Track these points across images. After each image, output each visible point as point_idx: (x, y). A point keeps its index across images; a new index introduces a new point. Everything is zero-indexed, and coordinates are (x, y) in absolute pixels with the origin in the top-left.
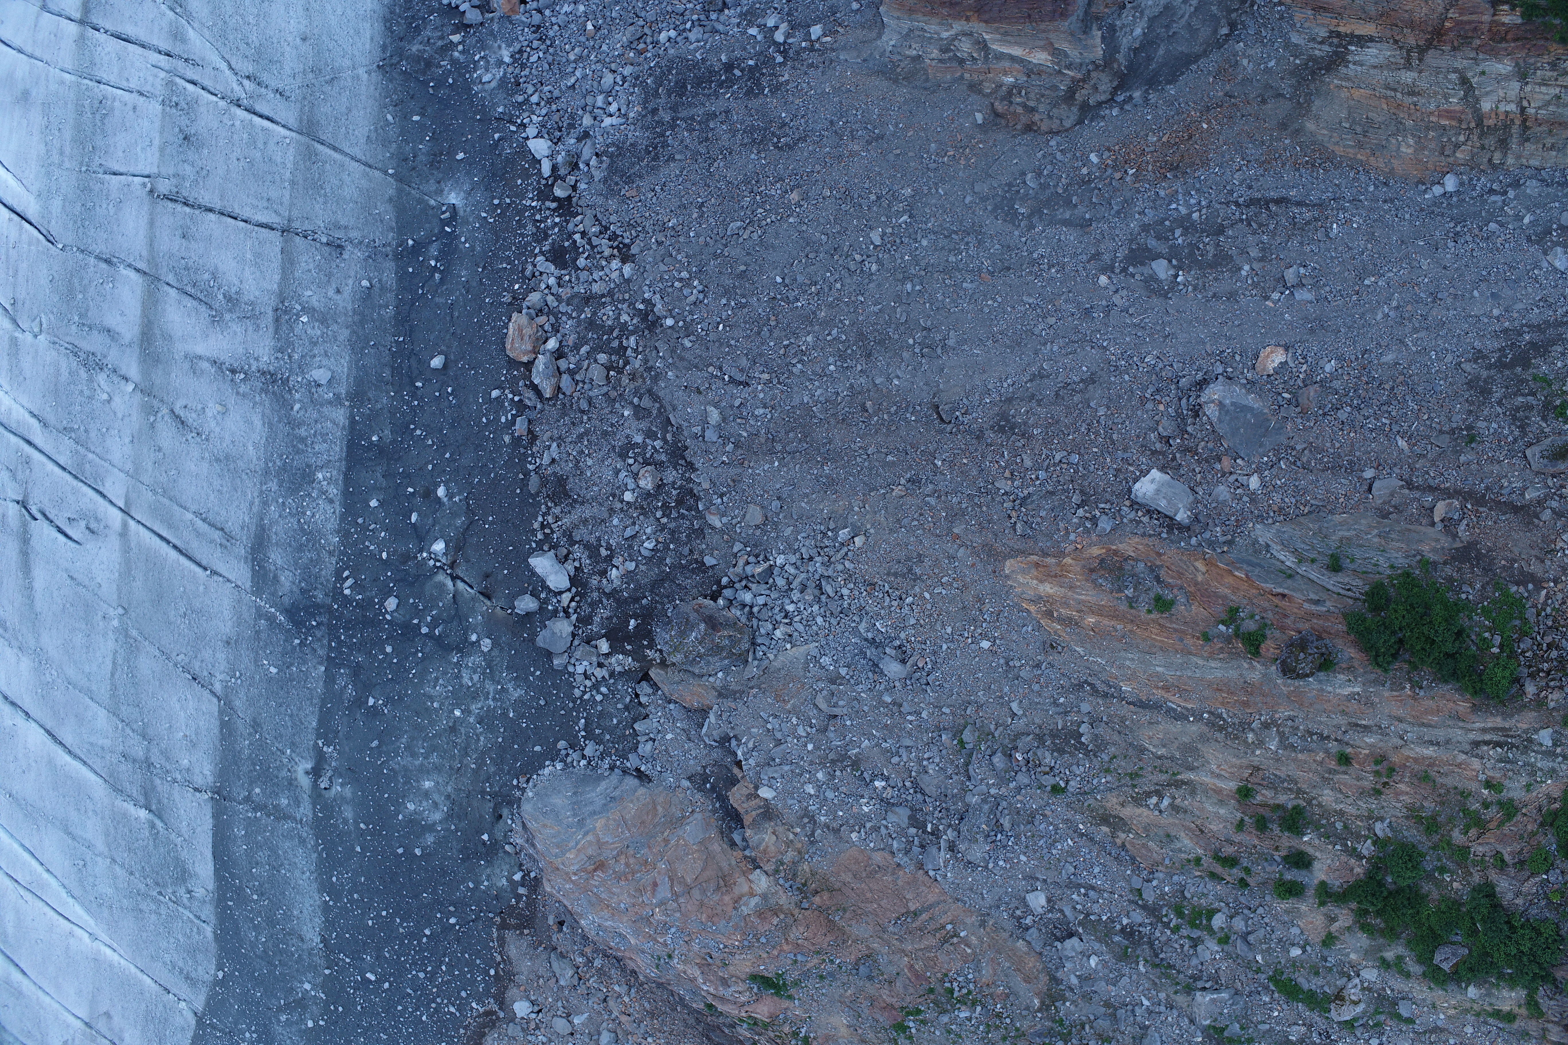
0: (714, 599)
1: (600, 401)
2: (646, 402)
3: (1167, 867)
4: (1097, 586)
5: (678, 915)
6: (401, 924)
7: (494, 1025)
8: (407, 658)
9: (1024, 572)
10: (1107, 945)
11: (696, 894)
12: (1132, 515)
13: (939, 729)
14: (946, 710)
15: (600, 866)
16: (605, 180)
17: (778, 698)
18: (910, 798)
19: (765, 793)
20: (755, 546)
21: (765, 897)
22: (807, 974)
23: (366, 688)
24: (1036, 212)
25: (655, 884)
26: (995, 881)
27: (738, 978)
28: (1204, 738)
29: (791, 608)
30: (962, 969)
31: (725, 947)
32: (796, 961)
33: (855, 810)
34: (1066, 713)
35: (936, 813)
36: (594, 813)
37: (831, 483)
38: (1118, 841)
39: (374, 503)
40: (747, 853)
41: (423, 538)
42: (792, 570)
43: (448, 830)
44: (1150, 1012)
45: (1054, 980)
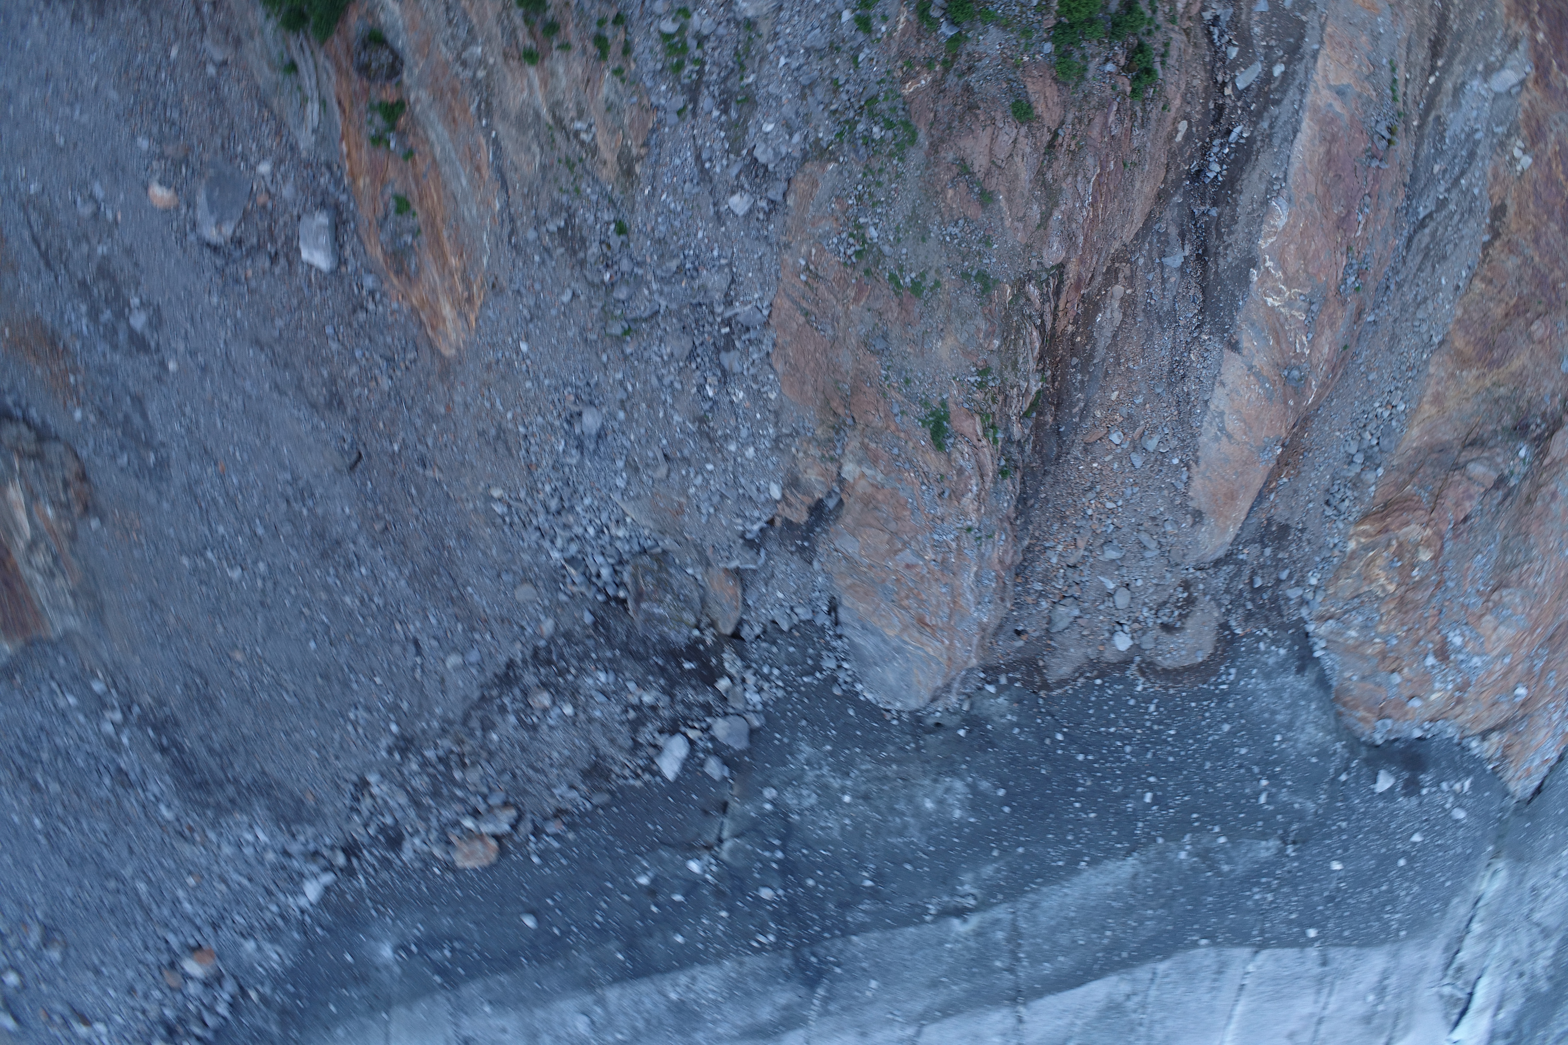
0: (624, 601)
1: (498, 763)
2: (475, 723)
3: (641, 97)
4: (419, 269)
5: (919, 537)
6: (1082, 785)
7: (1151, 663)
8: (813, 863)
9: (446, 337)
10: (746, 121)
11: (892, 526)
12: (351, 260)
13: (626, 358)
14: (604, 358)
15: (921, 621)
16: (311, 823)
17: (680, 511)
18: (707, 359)
19: (776, 492)
20: (556, 581)
21: (859, 463)
22: (911, 398)
23: (858, 892)
24: (148, 445)
25: (908, 566)
26: (740, 250)
27: (949, 460)
28: (505, 116)
29: (591, 531)
30: (831, 251)
31: (923, 483)
32: (903, 412)
33: (747, 404)
34: (547, 250)
35: (707, 328)
36: (884, 641)
37: (462, 535)
38: (643, 151)
39: (679, 939)
40: (837, 490)
41: (693, 885)
42: (559, 542)
43: (968, 771)
44: (790, 54)
45: (805, 158)
